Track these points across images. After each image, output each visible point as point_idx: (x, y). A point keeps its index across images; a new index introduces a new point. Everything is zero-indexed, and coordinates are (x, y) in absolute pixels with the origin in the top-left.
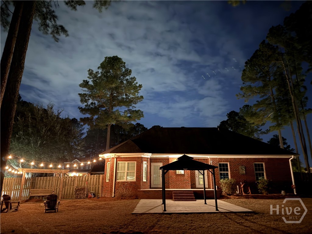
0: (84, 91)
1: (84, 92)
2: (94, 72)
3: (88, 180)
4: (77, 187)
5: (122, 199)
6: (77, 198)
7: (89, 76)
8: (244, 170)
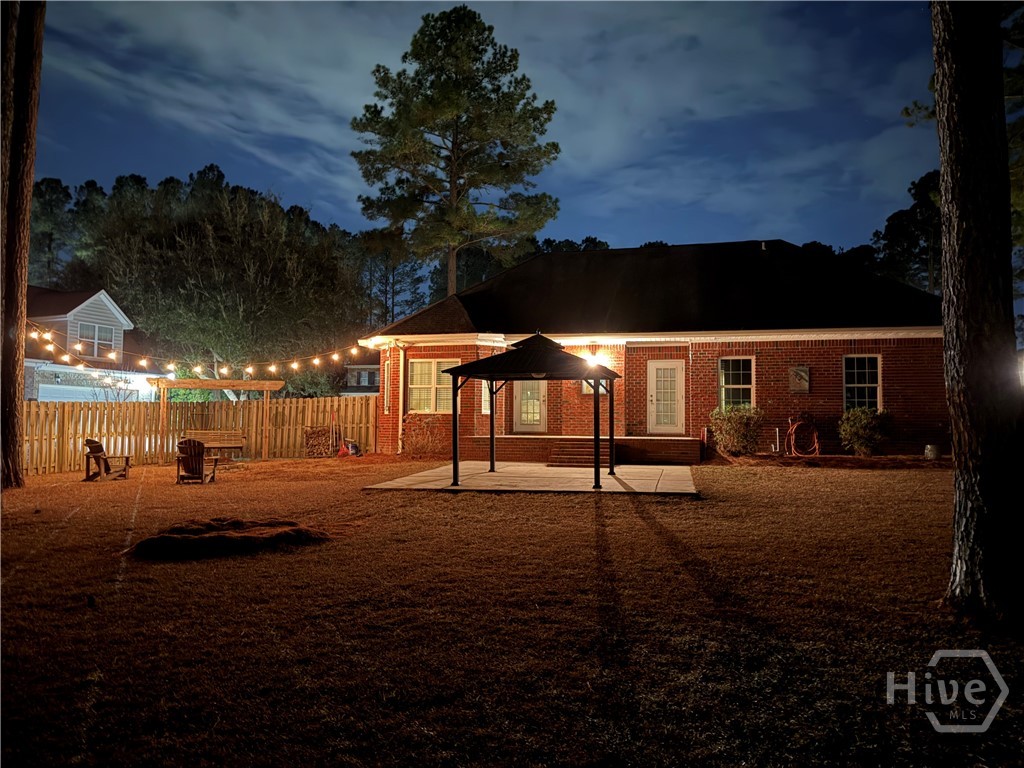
0: (366, 142)
1: (369, 147)
2: (393, 74)
3: (338, 410)
4: (312, 428)
5: (413, 458)
6: (310, 455)
7: (379, 90)
8: (807, 378)
